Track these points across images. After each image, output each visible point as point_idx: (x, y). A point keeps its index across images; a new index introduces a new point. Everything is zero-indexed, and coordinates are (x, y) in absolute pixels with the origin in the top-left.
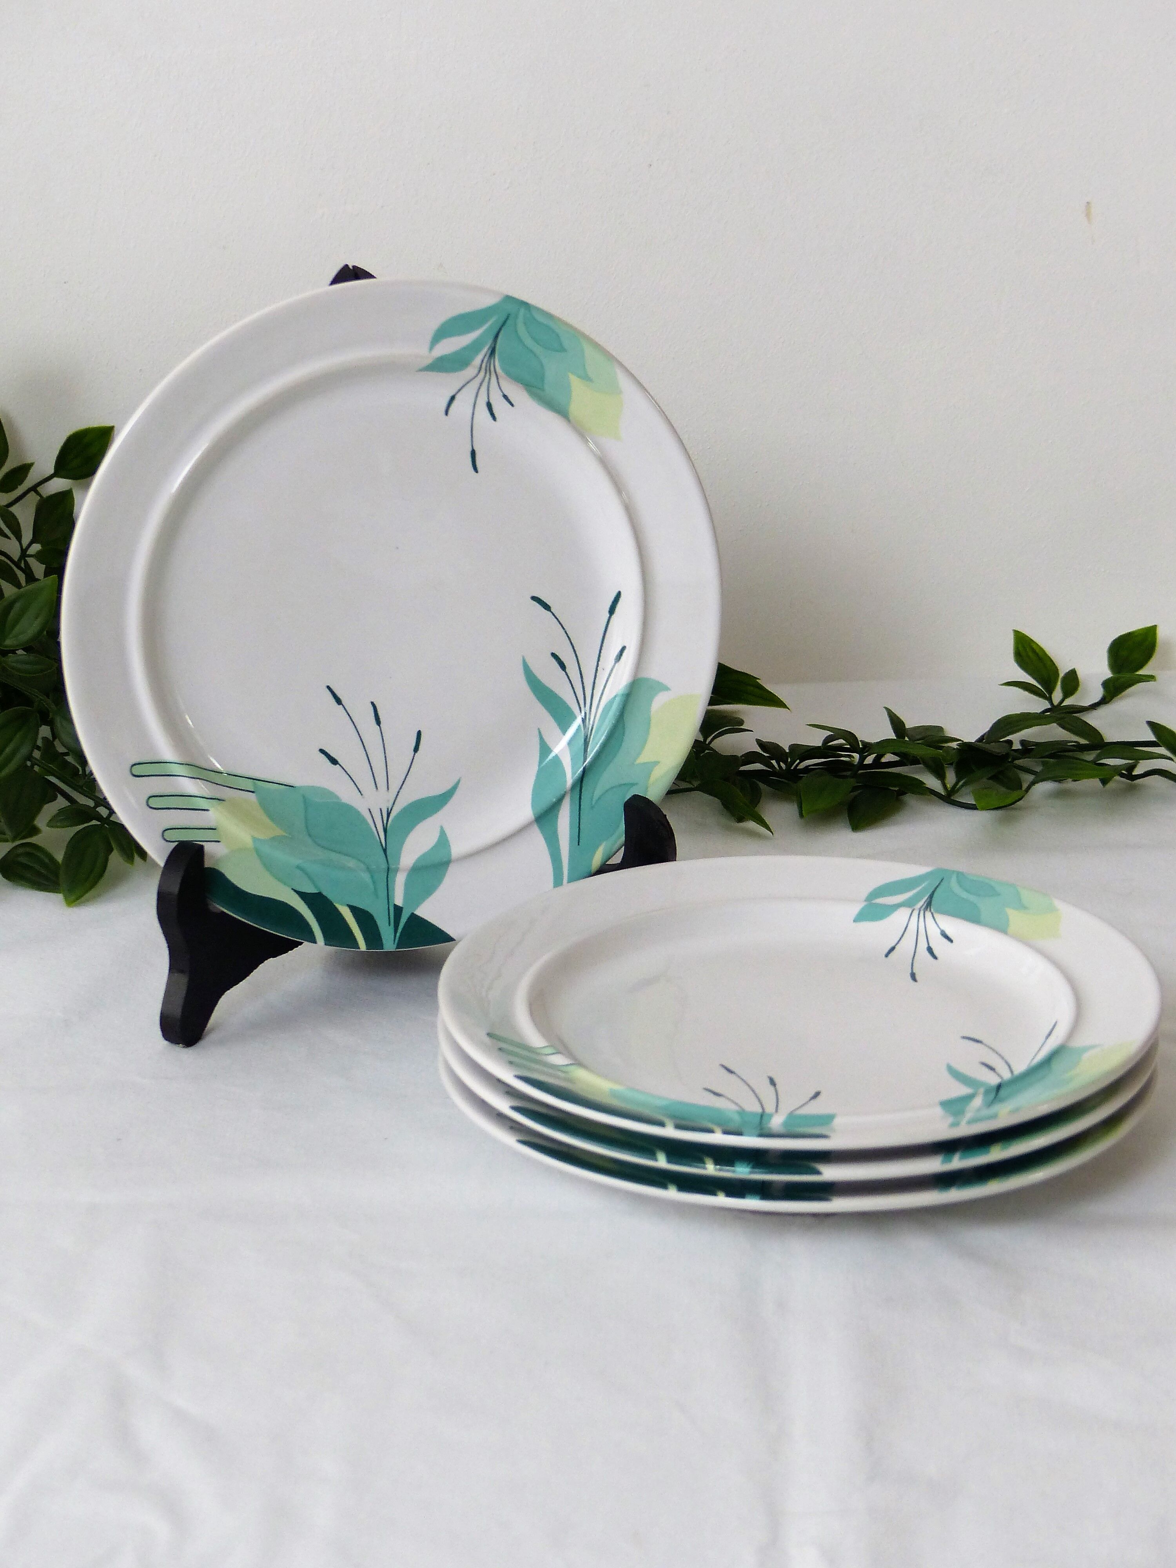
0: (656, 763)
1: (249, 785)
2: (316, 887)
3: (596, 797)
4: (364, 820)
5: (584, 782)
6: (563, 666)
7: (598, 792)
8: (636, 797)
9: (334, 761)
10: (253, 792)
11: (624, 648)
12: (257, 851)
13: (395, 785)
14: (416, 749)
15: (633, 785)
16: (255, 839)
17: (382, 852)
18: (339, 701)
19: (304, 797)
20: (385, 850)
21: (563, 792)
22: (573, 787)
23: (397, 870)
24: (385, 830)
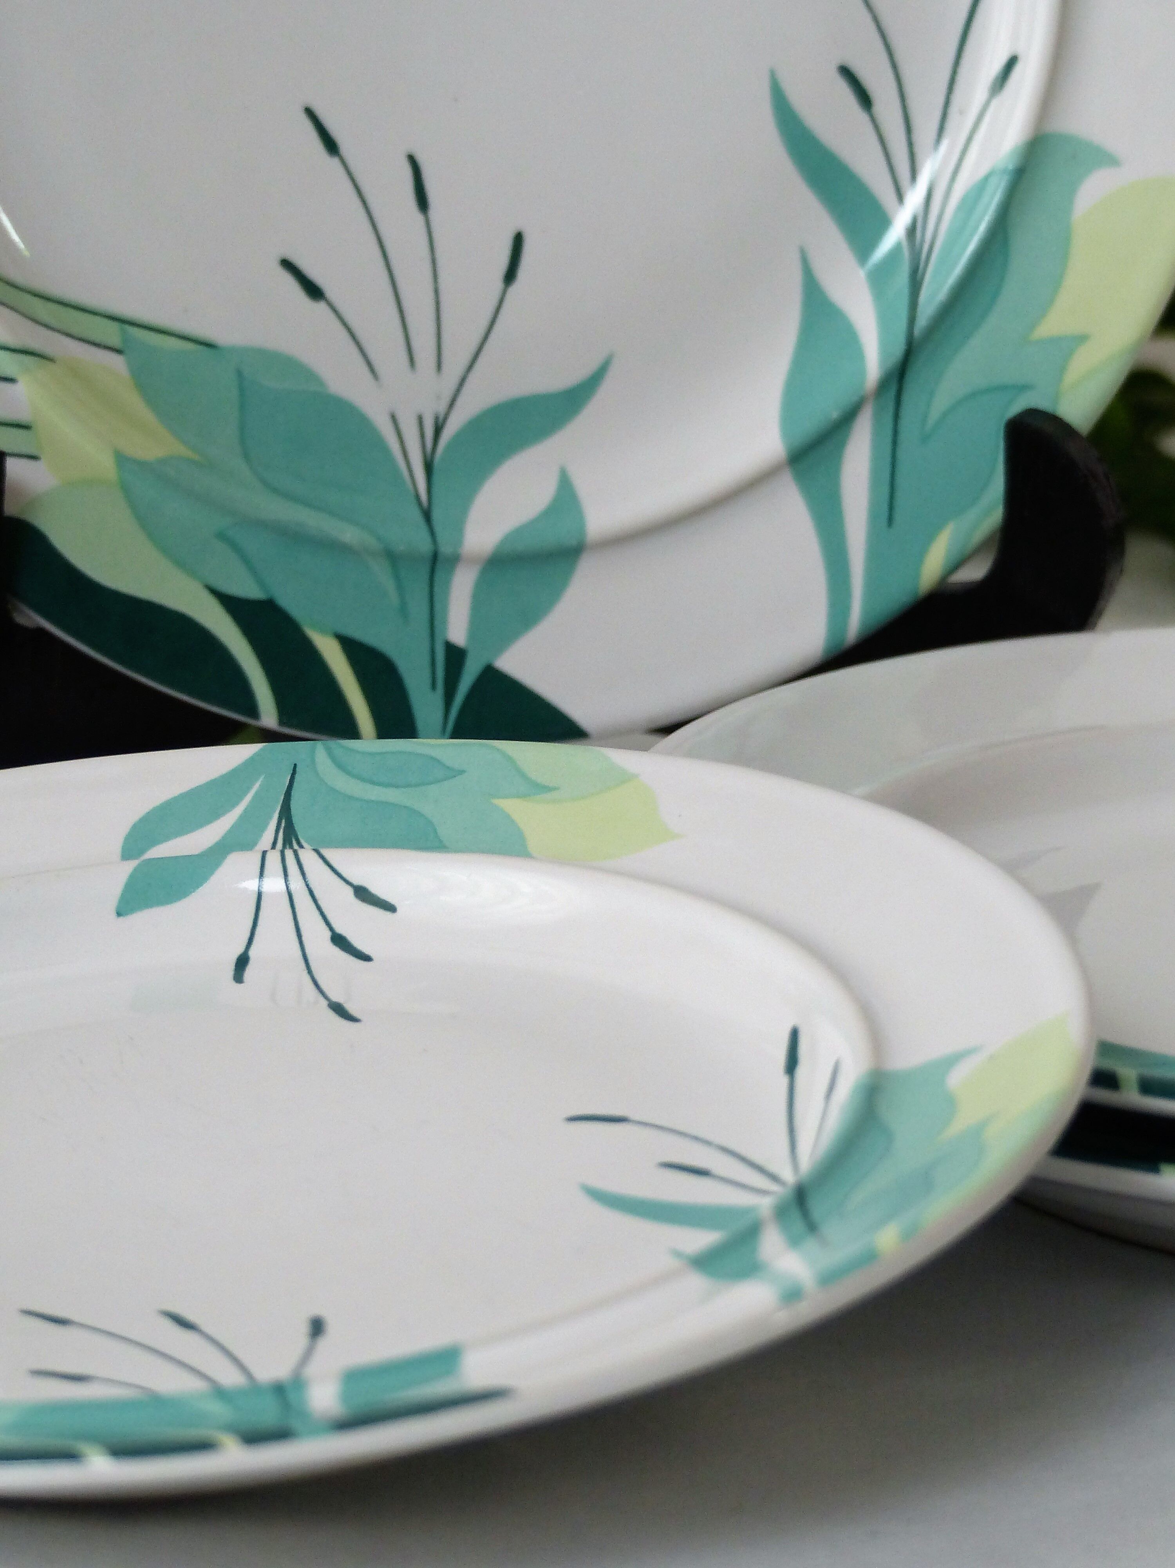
0: (1082, 339)
1: (111, 333)
2: (261, 584)
3: (935, 414)
4: (379, 443)
5: (910, 377)
6: (865, 99)
7: (941, 402)
8: (1032, 413)
9: (313, 291)
10: (118, 351)
11: (1011, 63)
12: (126, 489)
13: (455, 364)
14: (510, 276)
15: (1023, 388)
16: (121, 459)
17: (417, 516)
18: (331, 145)
19: (239, 374)
20: (427, 515)
21: (855, 399)
22: (883, 385)
23: (455, 560)
24: (429, 468)
